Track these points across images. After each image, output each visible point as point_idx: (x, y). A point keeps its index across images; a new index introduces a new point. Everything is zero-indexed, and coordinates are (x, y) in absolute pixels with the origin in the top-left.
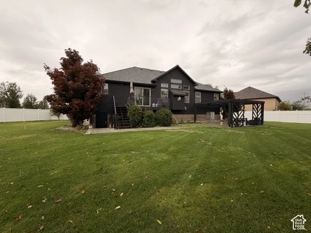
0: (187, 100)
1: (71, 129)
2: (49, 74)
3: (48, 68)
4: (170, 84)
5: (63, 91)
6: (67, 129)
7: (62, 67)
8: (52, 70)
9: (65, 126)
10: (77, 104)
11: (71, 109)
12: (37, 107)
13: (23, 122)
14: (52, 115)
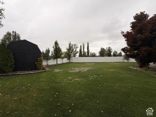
1: (139, 69)
2: (123, 36)
3: (123, 32)
5: (133, 43)
6: (135, 68)
7: (131, 29)
8: (125, 33)
9: (134, 66)
10: (144, 51)
11: (139, 55)
12: (117, 56)
13: (112, 62)
14: (125, 59)
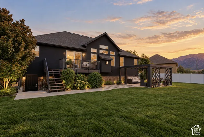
0: (113, 64)
4: (99, 49)
